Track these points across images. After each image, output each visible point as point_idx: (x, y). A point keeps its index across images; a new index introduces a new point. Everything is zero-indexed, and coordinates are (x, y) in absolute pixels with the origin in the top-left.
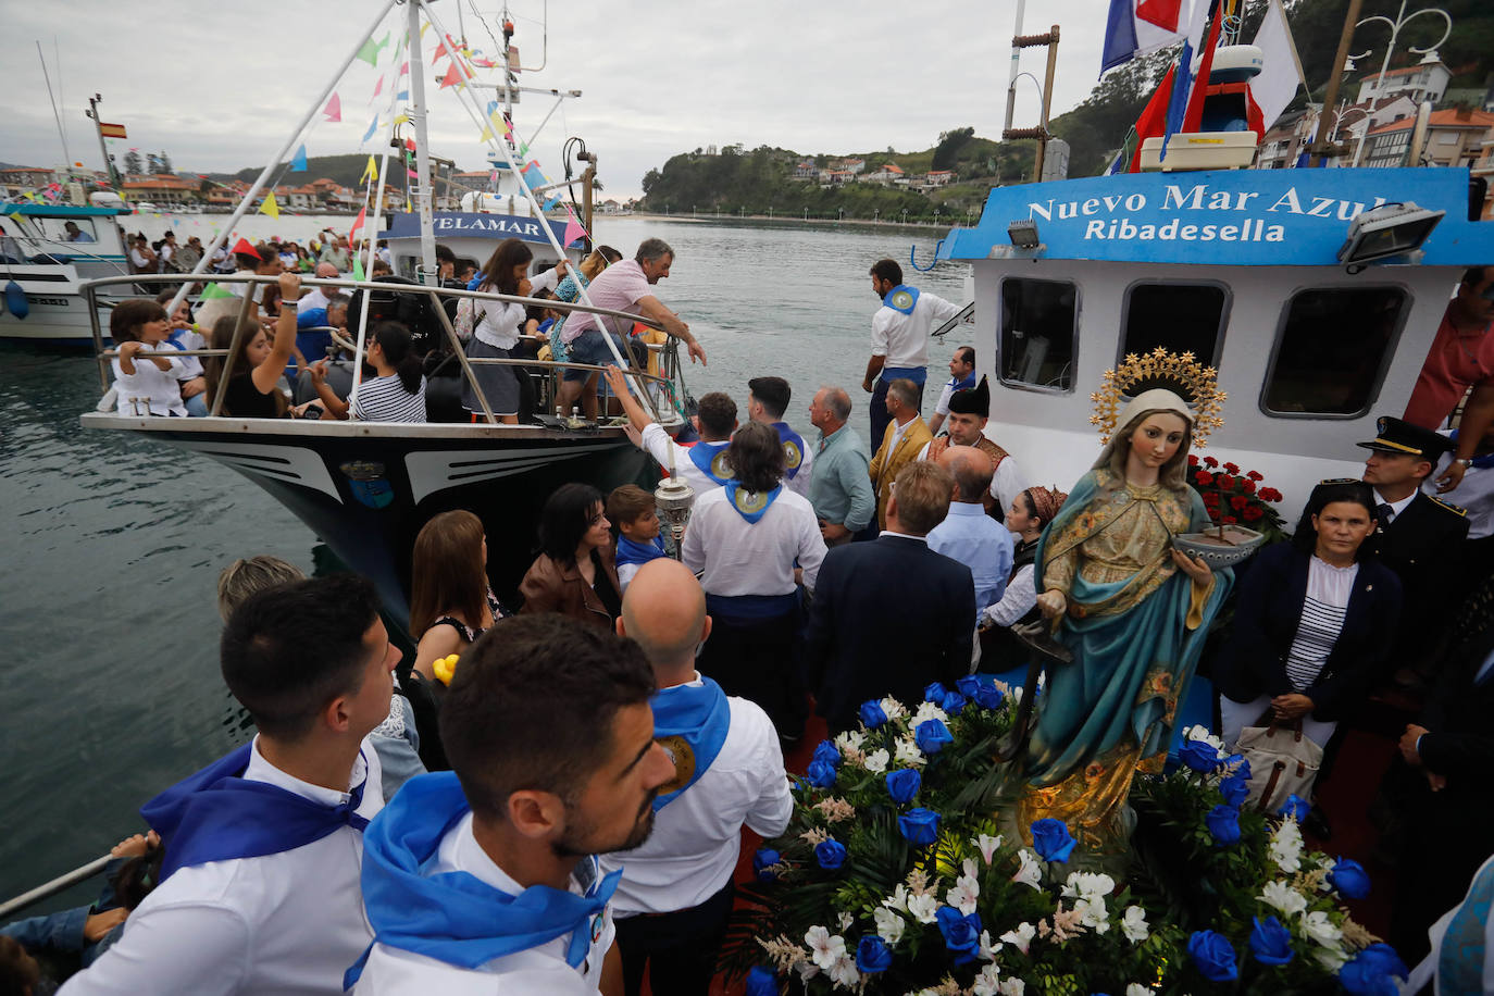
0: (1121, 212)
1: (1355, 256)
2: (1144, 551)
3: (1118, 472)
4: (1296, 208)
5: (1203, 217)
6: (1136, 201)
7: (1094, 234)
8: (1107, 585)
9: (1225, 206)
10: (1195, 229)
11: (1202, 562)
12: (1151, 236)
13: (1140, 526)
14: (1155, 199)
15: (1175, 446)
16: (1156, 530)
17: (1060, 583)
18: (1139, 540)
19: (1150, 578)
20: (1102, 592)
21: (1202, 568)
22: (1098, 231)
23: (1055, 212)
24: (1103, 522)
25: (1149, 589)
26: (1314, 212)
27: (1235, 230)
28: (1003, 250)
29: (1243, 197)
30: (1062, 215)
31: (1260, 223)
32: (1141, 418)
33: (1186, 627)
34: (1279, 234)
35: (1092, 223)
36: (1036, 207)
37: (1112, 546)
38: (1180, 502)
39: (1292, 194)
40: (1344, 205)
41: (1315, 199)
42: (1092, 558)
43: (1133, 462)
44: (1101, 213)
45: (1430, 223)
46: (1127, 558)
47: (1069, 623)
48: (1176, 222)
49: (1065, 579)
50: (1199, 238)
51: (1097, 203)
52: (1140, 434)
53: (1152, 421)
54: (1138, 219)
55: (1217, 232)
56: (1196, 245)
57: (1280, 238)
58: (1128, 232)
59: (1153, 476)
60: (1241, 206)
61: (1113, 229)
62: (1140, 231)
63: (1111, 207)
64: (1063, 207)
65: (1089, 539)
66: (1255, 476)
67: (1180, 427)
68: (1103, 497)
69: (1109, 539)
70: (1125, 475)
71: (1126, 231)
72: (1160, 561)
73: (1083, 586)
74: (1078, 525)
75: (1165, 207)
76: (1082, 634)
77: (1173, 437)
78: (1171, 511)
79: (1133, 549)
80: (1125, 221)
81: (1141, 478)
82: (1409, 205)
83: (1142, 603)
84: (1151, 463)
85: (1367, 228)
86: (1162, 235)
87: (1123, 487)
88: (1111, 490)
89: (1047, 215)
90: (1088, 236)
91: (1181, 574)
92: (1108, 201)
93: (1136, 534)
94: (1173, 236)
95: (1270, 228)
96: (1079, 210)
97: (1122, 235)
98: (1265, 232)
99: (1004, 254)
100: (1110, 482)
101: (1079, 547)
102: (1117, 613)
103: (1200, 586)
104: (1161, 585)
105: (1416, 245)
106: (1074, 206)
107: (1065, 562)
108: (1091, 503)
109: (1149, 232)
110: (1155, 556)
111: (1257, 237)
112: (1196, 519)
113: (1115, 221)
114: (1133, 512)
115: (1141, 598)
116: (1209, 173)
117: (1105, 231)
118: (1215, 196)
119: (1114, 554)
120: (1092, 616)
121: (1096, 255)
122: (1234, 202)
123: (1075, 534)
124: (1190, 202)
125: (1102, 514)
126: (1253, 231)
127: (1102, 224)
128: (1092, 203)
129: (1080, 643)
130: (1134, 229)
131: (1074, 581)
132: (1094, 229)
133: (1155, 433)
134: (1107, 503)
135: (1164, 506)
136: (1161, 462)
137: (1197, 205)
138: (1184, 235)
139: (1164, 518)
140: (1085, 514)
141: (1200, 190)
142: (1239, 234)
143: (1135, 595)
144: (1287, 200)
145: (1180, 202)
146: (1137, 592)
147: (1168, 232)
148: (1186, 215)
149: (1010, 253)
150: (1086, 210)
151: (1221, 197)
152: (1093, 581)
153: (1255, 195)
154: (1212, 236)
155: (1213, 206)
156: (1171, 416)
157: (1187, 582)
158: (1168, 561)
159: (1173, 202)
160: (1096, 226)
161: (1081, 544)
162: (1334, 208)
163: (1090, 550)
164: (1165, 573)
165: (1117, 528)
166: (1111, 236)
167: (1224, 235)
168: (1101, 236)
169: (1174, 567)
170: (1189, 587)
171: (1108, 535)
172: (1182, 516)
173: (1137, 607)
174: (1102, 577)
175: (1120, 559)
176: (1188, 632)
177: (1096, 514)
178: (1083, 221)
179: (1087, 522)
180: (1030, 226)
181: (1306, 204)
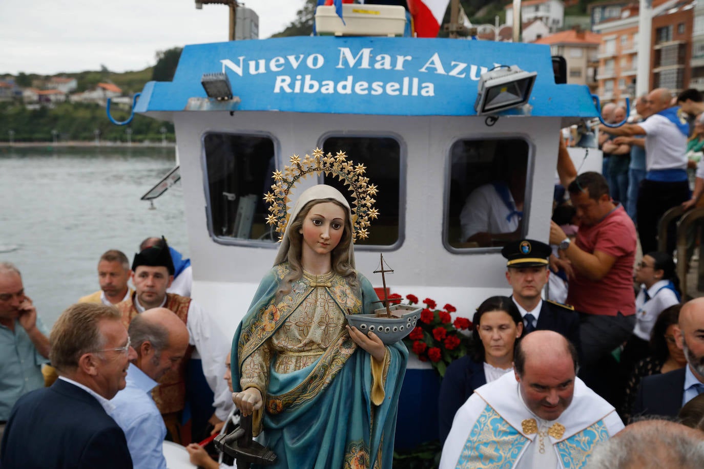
0: (303, 69)
1: (487, 108)
2: (326, 333)
3: (295, 264)
4: (441, 70)
5: (371, 75)
6: (315, 60)
7: (282, 88)
8: (297, 372)
9: (387, 66)
10: (366, 85)
11: (374, 335)
12: (331, 91)
13: (319, 310)
14: (332, 59)
15: (338, 233)
16: (334, 314)
17: (256, 380)
18: (320, 324)
19: (333, 359)
20: (293, 380)
21: (374, 342)
22: (285, 86)
23: (246, 68)
24: (286, 312)
25: (334, 369)
26: (454, 73)
27: (397, 86)
28: (199, 103)
29: (400, 60)
30: (252, 71)
31: (416, 81)
32: (306, 208)
33: (372, 404)
34: (429, 90)
35: (279, 79)
36: (227, 63)
37: (297, 334)
38: (351, 286)
39: (436, 58)
40: (474, 69)
41: (453, 63)
42: (282, 351)
43: (307, 253)
44: (287, 70)
45: (530, 81)
46: (312, 342)
47: (268, 420)
48: (350, 78)
49: (259, 376)
50: (370, 92)
51: (282, 61)
52: (308, 224)
53: (315, 211)
54: (319, 76)
55: (384, 87)
56: (369, 98)
57: (431, 93)
58: (311, 87)
59: (326, 263)
60: (399, 66)
61: (298, 84)
62: (321, 86)
63: (295, 64)
64: (252, 64)
65: (277, 331)
66: (450, 308)
67: (339, 214)
68: (285, 289)
69: (293, 327)
70: (301, 266)
71: (310, 85)
72: (340, 342)
73: (277, 379)
74: (266, 318)
75: (340, 66)
76: (281, 429)
77: (335, 224)
78: (344, 294)
79: (316, 334)
80: (308, 77)
81: (315, 268)
82: (514, 68)
83: (330, 384)
84: (320, 250)
85: (489, 84)
86: (340, 90)
87: (300, 277)
88: (291, 281)
89: (239, 71)
90: (277, 90)
91: (360, 352)
92: (292, 59)
93: (316, 319)
94: (348, 91)
95: (424, 85)
96: (267, 67)
97: (307, 90)
98: (420, 88)
99: (201, 106)
100: (289, 274)
101: (269, 340)
102: (310, 397)
103: (378, 362)
104: (344, 364)
105: (525, 99)
106: (262, 63)
107: (258, 358)
108: (274, 296)
109: (329, 88)
110: (335, 337)
111: (415, 93)
112: (367, 301)
113: (299, 77)
114: (311, 298)
115: (328, 379)
116: (372, 39)
117: (292, 86)
118: (379, 58)
119: (300, 341)
120: (288, 406)
121: (286, 106)
122: (394, 63)
123: (263, 329)
124: (359, 62)
125: (284, 304)
126: (411, 87)
127: (288, 79)
128: (278, 61)
129: (282, 438)
130: (316, 85)
131: (269, 377)
132: (282, 84)
133: (319, 221)
134: (288, 293)
135: (337, 290)
136: (329, 249)
137: (365, 64)
138: (358, 90)
139: (339, 301)
140: (271, 308)
141: (366, 52)
142: (401, 90)
143: (322, 378)
144: (433, 63)
145: (352, 62)
146: (324, 374)
147: (344, 87)
148: (358, 74)
149: (206, 105)
150: (273, 67)
151: (383, 58)
152: (285, 372)
153: (409, 58)
154: (380, 91)
155: (378, 66)
156: (331, 205)
157: (367, 359)
158: (347, 341)
159: (346, 62)
160: (283, 81)
161: (271, 338)
162: (467, 70)
163: (280, 342)
164: (347, 352)
165: (298, 315)
166: (297, 90)
167: (389, 90)
168: (288, 90)
169: (353, 345)
170: (369, 364)
171: (292, 324)
172: (354, 298)
173: (326, 389)
174: (292, 366)
175: (305, 345)
176: (376, 409)
177: (280, 305)
178: (271, 76)
179: (272, 314)
180: (221, 78)
181: (448, 67)
